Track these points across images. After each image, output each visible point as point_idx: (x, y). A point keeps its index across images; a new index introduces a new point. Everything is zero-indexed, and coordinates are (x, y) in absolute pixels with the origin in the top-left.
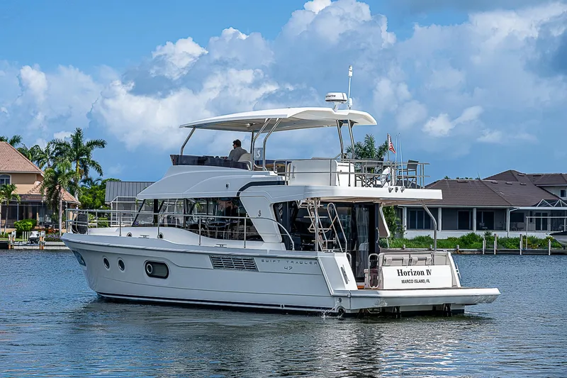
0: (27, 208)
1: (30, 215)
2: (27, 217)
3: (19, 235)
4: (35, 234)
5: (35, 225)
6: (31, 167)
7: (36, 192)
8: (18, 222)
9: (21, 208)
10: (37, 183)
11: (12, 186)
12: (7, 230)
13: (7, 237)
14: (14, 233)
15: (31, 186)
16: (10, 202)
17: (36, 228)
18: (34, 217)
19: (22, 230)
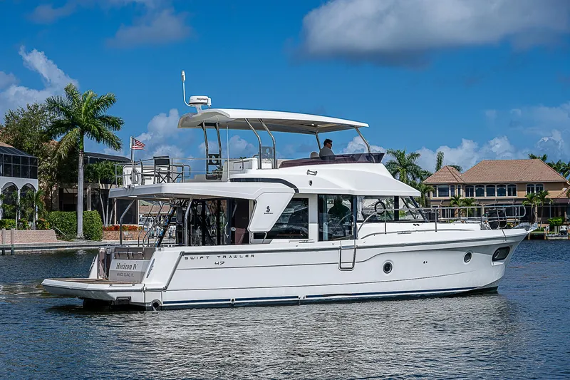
0: (557, 208)
1: (560, 213)
2: (557, 215)
3: (552, 229)
4: (564, 228)
5: (564, 221)
6: (558, 177)
7: (564, 196)
8: (550, 219)
9: (553, 208)
10: (564, 189)
11: (546, 192)
12: (543, 225)
13: (543, 230)
14: (548, 227)
15: (560, 192)
16: (544, 204)
17: (565, 223)
18: (563, 215)
19: (554, 225)
